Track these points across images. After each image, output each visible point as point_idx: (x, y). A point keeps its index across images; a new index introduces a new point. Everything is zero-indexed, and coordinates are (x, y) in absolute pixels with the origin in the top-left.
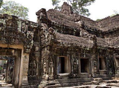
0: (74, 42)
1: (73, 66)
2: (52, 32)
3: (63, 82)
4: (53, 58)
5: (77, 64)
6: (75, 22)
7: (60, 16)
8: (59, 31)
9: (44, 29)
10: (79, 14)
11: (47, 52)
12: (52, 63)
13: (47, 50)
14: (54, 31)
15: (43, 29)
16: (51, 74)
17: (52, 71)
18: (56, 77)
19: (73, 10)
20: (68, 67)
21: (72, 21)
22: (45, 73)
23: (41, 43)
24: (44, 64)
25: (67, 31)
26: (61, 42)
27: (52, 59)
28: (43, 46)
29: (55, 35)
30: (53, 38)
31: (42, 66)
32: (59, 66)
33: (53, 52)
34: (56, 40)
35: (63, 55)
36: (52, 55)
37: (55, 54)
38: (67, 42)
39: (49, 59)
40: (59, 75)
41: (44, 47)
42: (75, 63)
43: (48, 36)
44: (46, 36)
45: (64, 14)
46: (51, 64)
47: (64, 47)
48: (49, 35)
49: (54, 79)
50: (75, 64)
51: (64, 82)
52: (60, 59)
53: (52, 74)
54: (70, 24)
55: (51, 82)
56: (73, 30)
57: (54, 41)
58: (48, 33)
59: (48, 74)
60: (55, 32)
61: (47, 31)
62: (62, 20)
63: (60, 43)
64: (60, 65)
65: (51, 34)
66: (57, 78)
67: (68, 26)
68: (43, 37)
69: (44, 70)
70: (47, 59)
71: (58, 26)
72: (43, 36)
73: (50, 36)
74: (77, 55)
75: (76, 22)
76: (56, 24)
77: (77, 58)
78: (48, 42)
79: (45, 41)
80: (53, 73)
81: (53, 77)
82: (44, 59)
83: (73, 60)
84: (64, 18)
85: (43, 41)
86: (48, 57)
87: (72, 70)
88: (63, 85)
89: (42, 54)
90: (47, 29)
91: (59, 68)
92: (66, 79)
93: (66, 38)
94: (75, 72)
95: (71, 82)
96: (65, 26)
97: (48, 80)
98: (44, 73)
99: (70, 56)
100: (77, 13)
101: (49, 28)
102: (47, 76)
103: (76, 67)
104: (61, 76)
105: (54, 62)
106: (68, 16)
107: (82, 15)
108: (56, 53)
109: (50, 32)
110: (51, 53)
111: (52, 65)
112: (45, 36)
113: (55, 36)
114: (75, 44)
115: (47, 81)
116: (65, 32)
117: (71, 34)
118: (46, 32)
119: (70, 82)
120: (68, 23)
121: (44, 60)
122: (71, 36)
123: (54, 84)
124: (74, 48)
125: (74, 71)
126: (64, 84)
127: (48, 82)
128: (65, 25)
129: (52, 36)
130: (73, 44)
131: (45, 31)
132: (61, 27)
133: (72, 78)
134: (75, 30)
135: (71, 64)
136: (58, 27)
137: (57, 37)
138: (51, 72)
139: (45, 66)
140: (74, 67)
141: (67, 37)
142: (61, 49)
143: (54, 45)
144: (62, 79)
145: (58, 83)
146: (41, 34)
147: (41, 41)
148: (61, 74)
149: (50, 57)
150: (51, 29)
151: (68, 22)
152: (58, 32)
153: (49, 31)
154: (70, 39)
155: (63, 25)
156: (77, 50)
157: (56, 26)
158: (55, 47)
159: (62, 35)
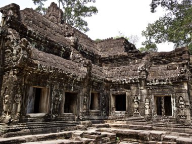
0: (59, 67)
1: (54, 102)
2: (27, 46)
3: (34, 127)
4: (23, 89)
5: (60, 99)
6: (65, 36)
7: (43, 23)
8: (38, 47)
9: (12, 38)
10: (73, 26)
11: (12, 78)
12: (20, 96)
13: (14, 74)
14: (29, 44)
15: (10, 39)
16: (16, 114)
17: (19, 110)
18: (23, 118)
19: (65, 18)
20: (45, 103)
21: (60, 34)
22: (6, 112)
23: (4, 61)
24: (6, 97)
25: (51, 48)
26: (39, 65)
27: (21, 89)
28: (7, 66)
29: (31, 52)
30: (26, 56)
31: (2, 100)
32: (31, 101)
33: (23, 79)
34: (32, 61)
35: (39, 85)
36: (21, 84)
37: (26, 82)
38: (49, 66)
39: (15, 89)
40: (29, 116)
41: (9, 70)
42: (57, 98)
43: (17, 52)
44: (15, 52)
45: (49, 22)
46: (17, 98)
47: (43, 72)
48: (20, 50)
49: (20, 122)
50: (56, 100)
51: (36, 127)
52: (34, 91)
53: (18, 114)
54: (56, 39)
55: (14, 127)
56: (60, 49)
57: (28, 62)
58: (18, 47)
59: (10, 113)
60: (32, 47)
61: (18, 43)
62: (45, 29)
63: (37, 65)
64: (33, 100)
65: (24, 49)
66: (26, 121)
67: (54, 42)
68: (9, 52)
69: (4, 107)
70: (12, 89)
71: (38, 38)
72: (10, 50)
73: (22, 52)
74: (61, 86)
75: (66, 38)
76: (35, 34)
77: (60, 91)
78: (17, 61)
79: (12, 59)
80: (20, 113)
81: (19, 118)
82: (6, 88)
83: (54, 93)
84: (50, 28)
85: (8, 59)
86: (13, 86)
87: (51, 109)
88: (34, 131)
89: (4, 80)
90: (18, 40)
91: (30, 104)
92: (40, 121)
93: (48, 59)
94: (55, 112)
95: (47, 127)
96: (50, 40)
97: (10, 123)
98: (3, 112)
99: (51, 87)
100: (70, 24)
101: (21, 38)
102: (8, 117)
103: (57, 105)
104: (33, 117)
105: (22, 96)
106: (56, 26)
107: (78, 28)
108: (29, 80)
109: (23, 45)
110: (21, 80)
111: (19, 100)
112: (12, 51)
113: (29, 54)
114: (61, 70)
115: (7, 126)
116: (47, 49)
117: (56, 54)
118: (15, 44)
119: (45, 127)
120: (55, 37)
121: (5, 90)
122: (56, 57)
123: (19, 130)
124: (58, 76)
125: (54, 109)
126: (36, 129)
127: (9, 127)
128: (49, 38)
129: (25, 52)
130: (57, 69)
131: (13, 43)
132: (41, 40)
133: (50, 120)
134: (63, 49)
135: (51, 99)
136: (37, 40)
137: (33, 55)
138: (16, 111)
139: (6, 101)
140: (54, 104)
141: (50, 57)
142: (37, 75)
143: (27, 68)
144: (33, 123)
145: (25, 129)
146: (6, 47)
147: (4, 58)
148: (32, 115)
149: (16, 87)
150: (24, 41)
151: (54, 34)
152: (36, 47)
153: (21, 44)
154: (54, 61)
155: (46, 38)
156: (63, 79)
157: (34, 38)
158: (29, 71)
159: (42, 54)
